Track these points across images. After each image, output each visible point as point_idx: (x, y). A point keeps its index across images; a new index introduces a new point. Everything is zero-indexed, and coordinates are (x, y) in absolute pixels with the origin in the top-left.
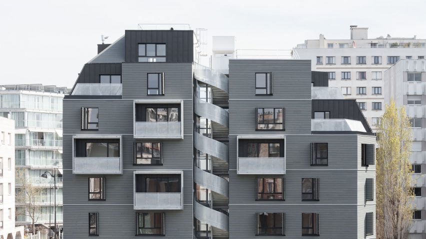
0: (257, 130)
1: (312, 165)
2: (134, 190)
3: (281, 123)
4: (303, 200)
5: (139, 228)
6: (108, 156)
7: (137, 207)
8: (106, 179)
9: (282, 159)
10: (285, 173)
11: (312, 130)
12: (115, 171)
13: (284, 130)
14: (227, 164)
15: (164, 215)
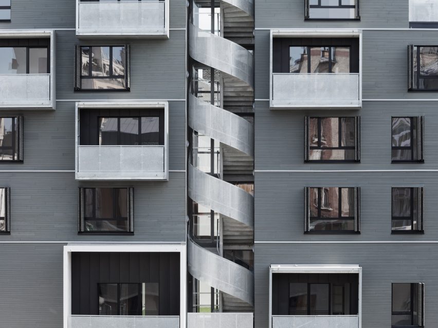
0: (307, 19)
1: (410, 90)
2: (76, 140)
3: (353, 7)
4: (394, 162)
5: (86, 219)
6: (28, 72)
7: (82, 174)
8: (23, 117)
9: (354, 76)
10: (360, 105)
11: (410, 20)
12: (40, 102)
13: (357, 19)
14: (251, 89)
15: (131, 190)
